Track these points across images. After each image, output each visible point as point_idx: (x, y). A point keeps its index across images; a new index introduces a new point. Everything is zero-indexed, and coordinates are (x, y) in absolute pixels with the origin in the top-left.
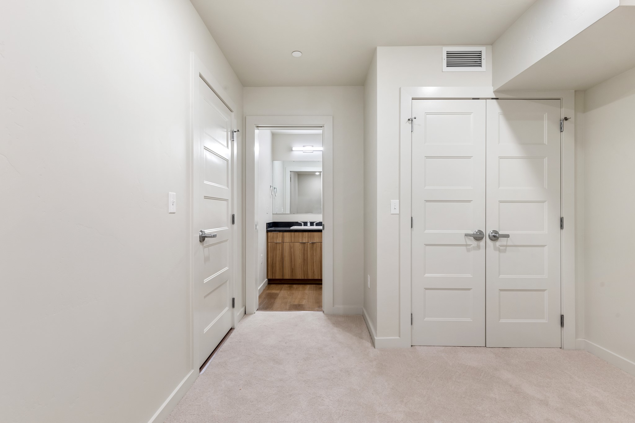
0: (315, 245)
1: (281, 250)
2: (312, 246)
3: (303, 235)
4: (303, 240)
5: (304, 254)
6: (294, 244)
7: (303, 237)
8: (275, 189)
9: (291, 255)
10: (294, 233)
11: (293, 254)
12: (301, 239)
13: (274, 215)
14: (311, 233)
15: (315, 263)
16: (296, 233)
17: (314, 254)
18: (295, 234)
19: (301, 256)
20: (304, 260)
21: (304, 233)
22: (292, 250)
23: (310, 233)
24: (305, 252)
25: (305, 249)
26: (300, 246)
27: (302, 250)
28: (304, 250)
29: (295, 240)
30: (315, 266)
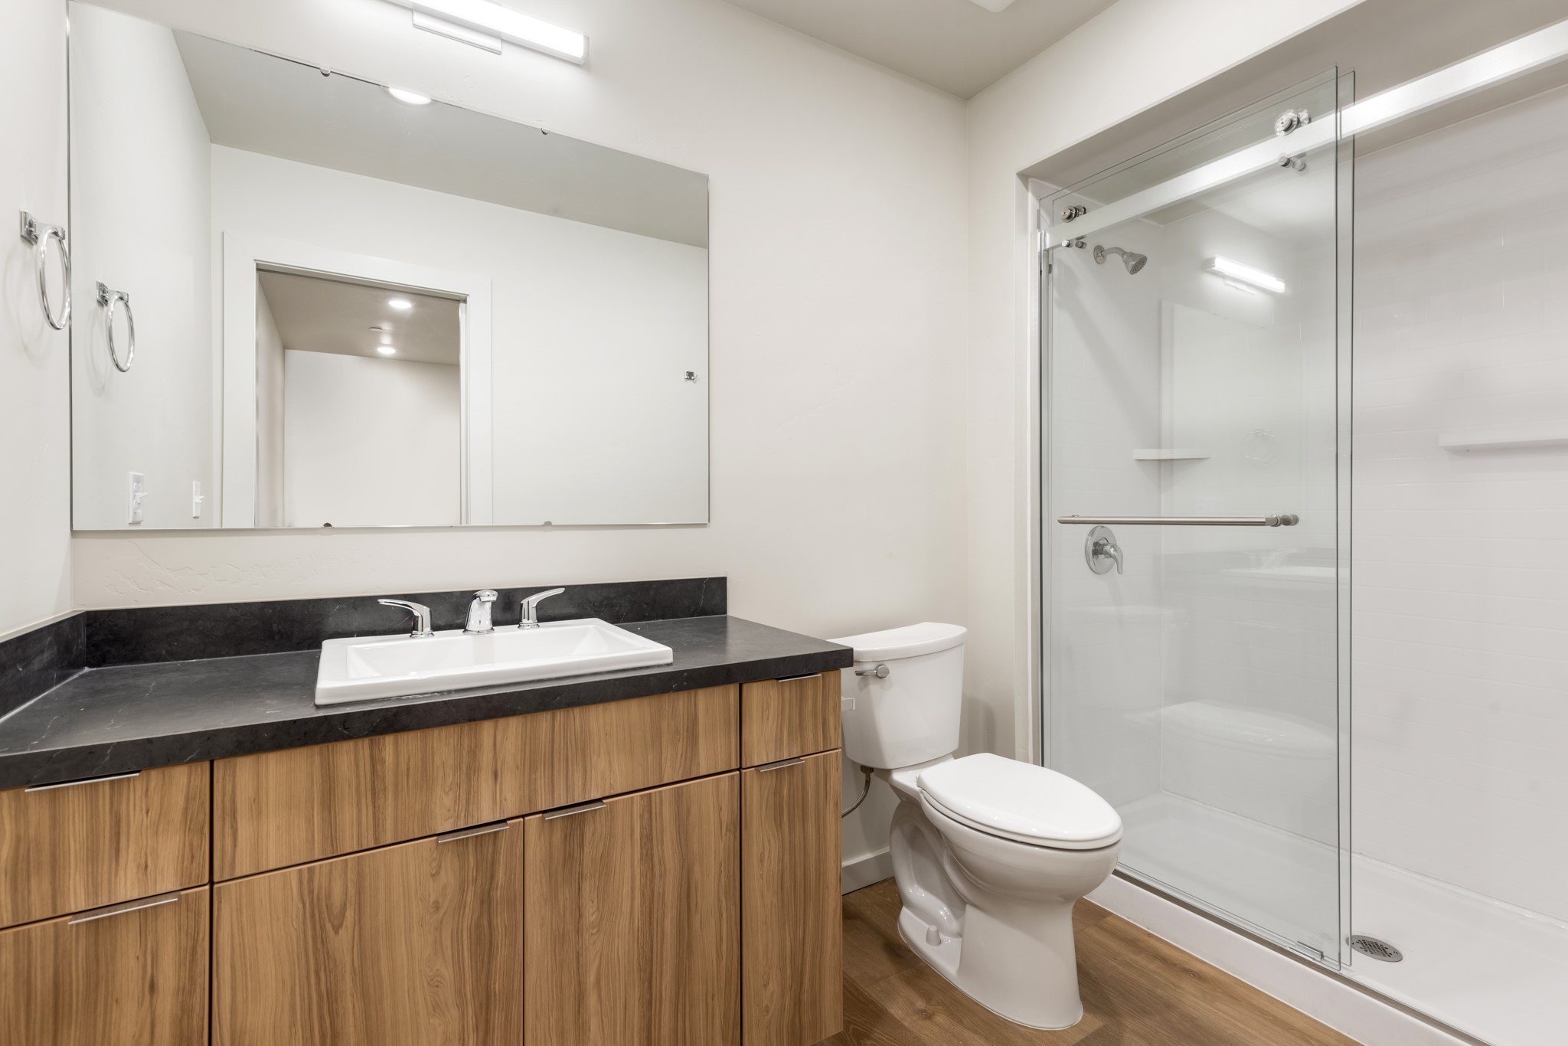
0: (594, 832)
1: (184, 992)
2: (567, 838)
3: (474, 752)
4: (470, 799)
5: (484, 944)
6: (360, 875)
7: (471, 770)
8: (114, 305)
9: (330, 999)
10: (364, 745)
11: (348, 985)
12: (448, 801)
13: (87, 544)
14: (560, 715)
15: (592, 1000)
16: (389, 740)
17: (590, 914)
18: (375, 762)
19: (448, 973)
20: (486, 1002)
21: (487, 727)
22: (342, 943)
23: (544, 720)
24: (500, 922)
25: (498, 894)
26: (435, 876)
27: (461, 905)
28: (486, 901)
29: (377, 825)
30: (594, 1024)
